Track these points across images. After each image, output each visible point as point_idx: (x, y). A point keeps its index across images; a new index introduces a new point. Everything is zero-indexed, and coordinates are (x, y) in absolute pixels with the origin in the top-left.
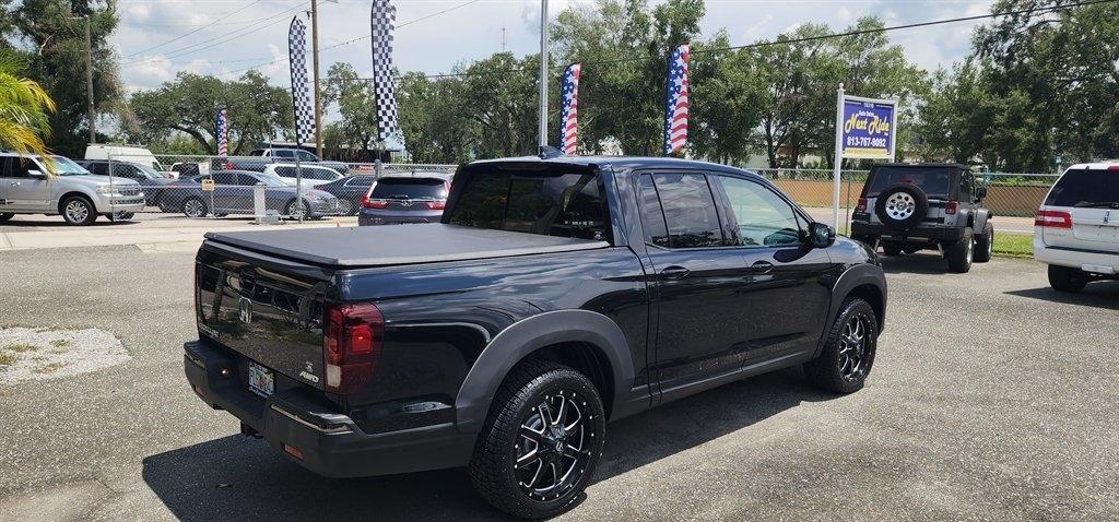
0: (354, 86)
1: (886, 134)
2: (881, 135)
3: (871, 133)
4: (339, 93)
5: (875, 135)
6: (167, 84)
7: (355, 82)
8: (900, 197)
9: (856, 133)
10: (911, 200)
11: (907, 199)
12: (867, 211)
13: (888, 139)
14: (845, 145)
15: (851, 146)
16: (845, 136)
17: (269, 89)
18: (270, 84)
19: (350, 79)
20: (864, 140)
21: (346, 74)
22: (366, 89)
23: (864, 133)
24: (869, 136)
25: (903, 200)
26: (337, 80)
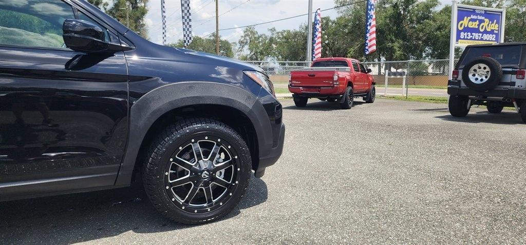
0: (255, 38)
1: (495, 32)
2: (492, 32)
3: (482, 30)
4: (249, 41)
5: (486, 32)
6: (180, 40)
7: (256, 36)
8: (480, 68)
9: (467, 29)
10: (488, 69)
11: (485, 68)
12: (458, 79)
13: (497, 35)
14: (458, 38)
15: (464, 39)
16: (459, 32)
17: (221, 41)
18: (221, 39)
19: (254, 34)
20: (476, 35)
21: (252, 32)
22: (261, 39)
23: (476, 30)
24: (480, 32)
25: (482, 69)
26: (248, 35)
